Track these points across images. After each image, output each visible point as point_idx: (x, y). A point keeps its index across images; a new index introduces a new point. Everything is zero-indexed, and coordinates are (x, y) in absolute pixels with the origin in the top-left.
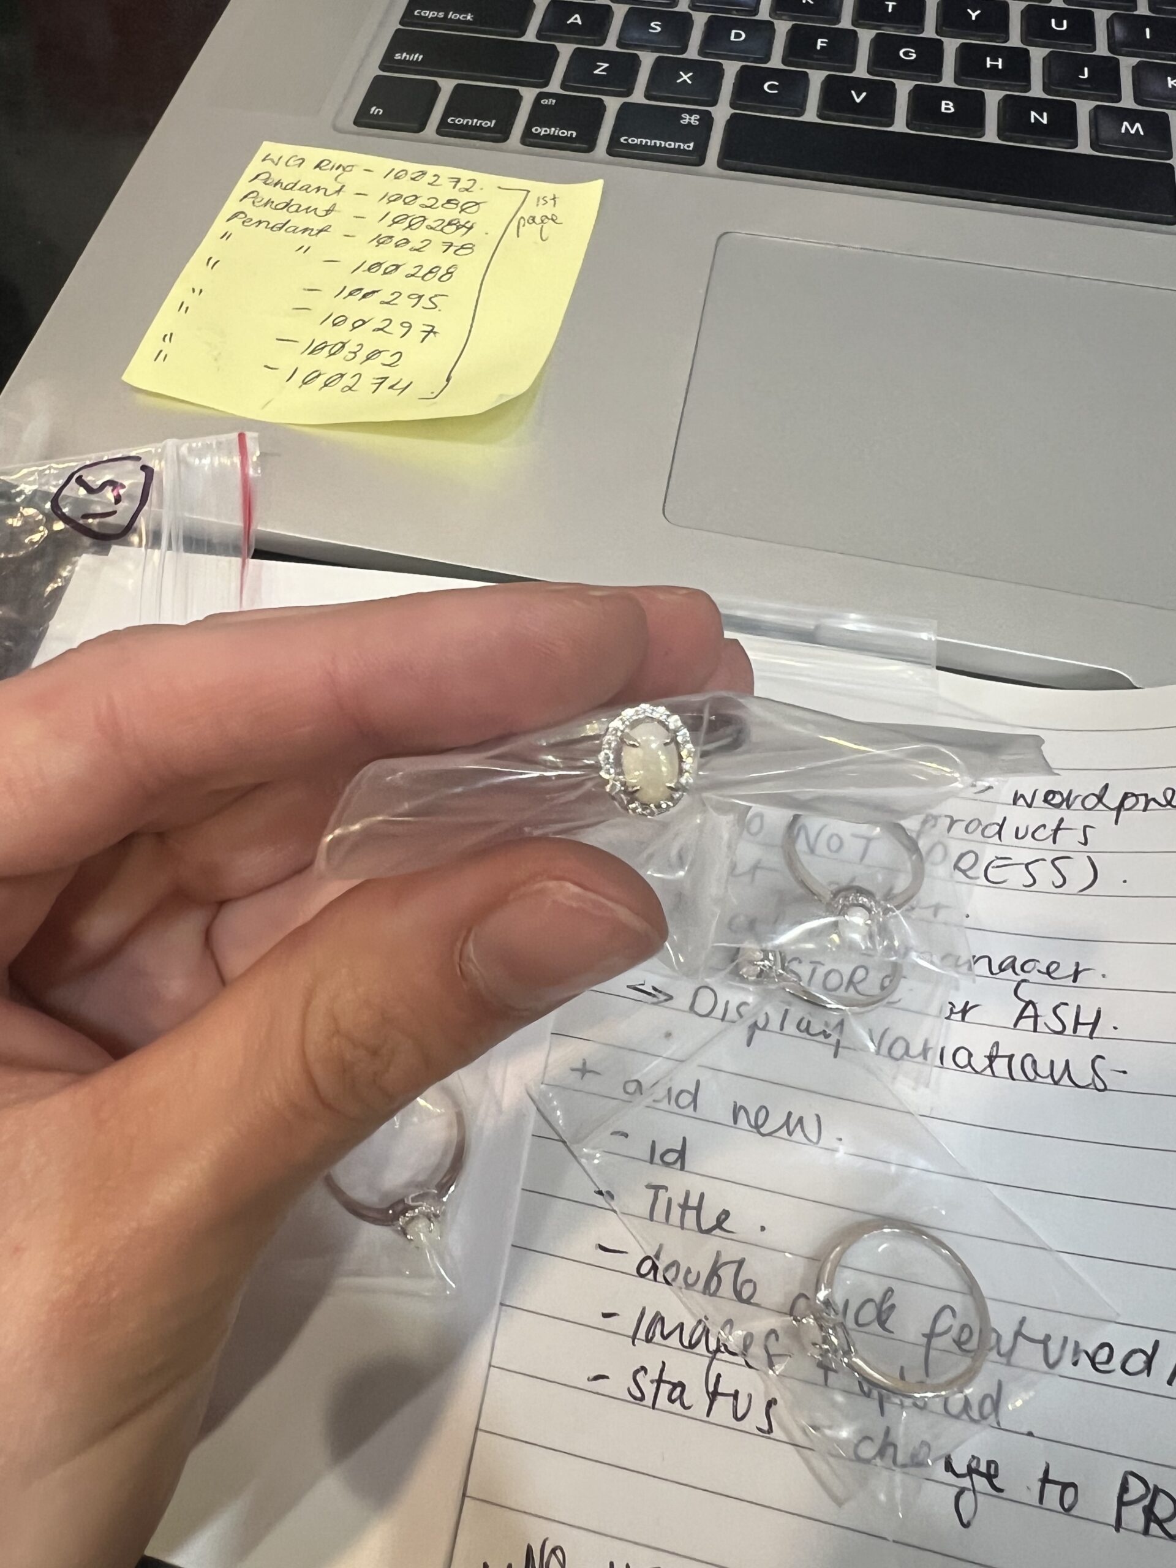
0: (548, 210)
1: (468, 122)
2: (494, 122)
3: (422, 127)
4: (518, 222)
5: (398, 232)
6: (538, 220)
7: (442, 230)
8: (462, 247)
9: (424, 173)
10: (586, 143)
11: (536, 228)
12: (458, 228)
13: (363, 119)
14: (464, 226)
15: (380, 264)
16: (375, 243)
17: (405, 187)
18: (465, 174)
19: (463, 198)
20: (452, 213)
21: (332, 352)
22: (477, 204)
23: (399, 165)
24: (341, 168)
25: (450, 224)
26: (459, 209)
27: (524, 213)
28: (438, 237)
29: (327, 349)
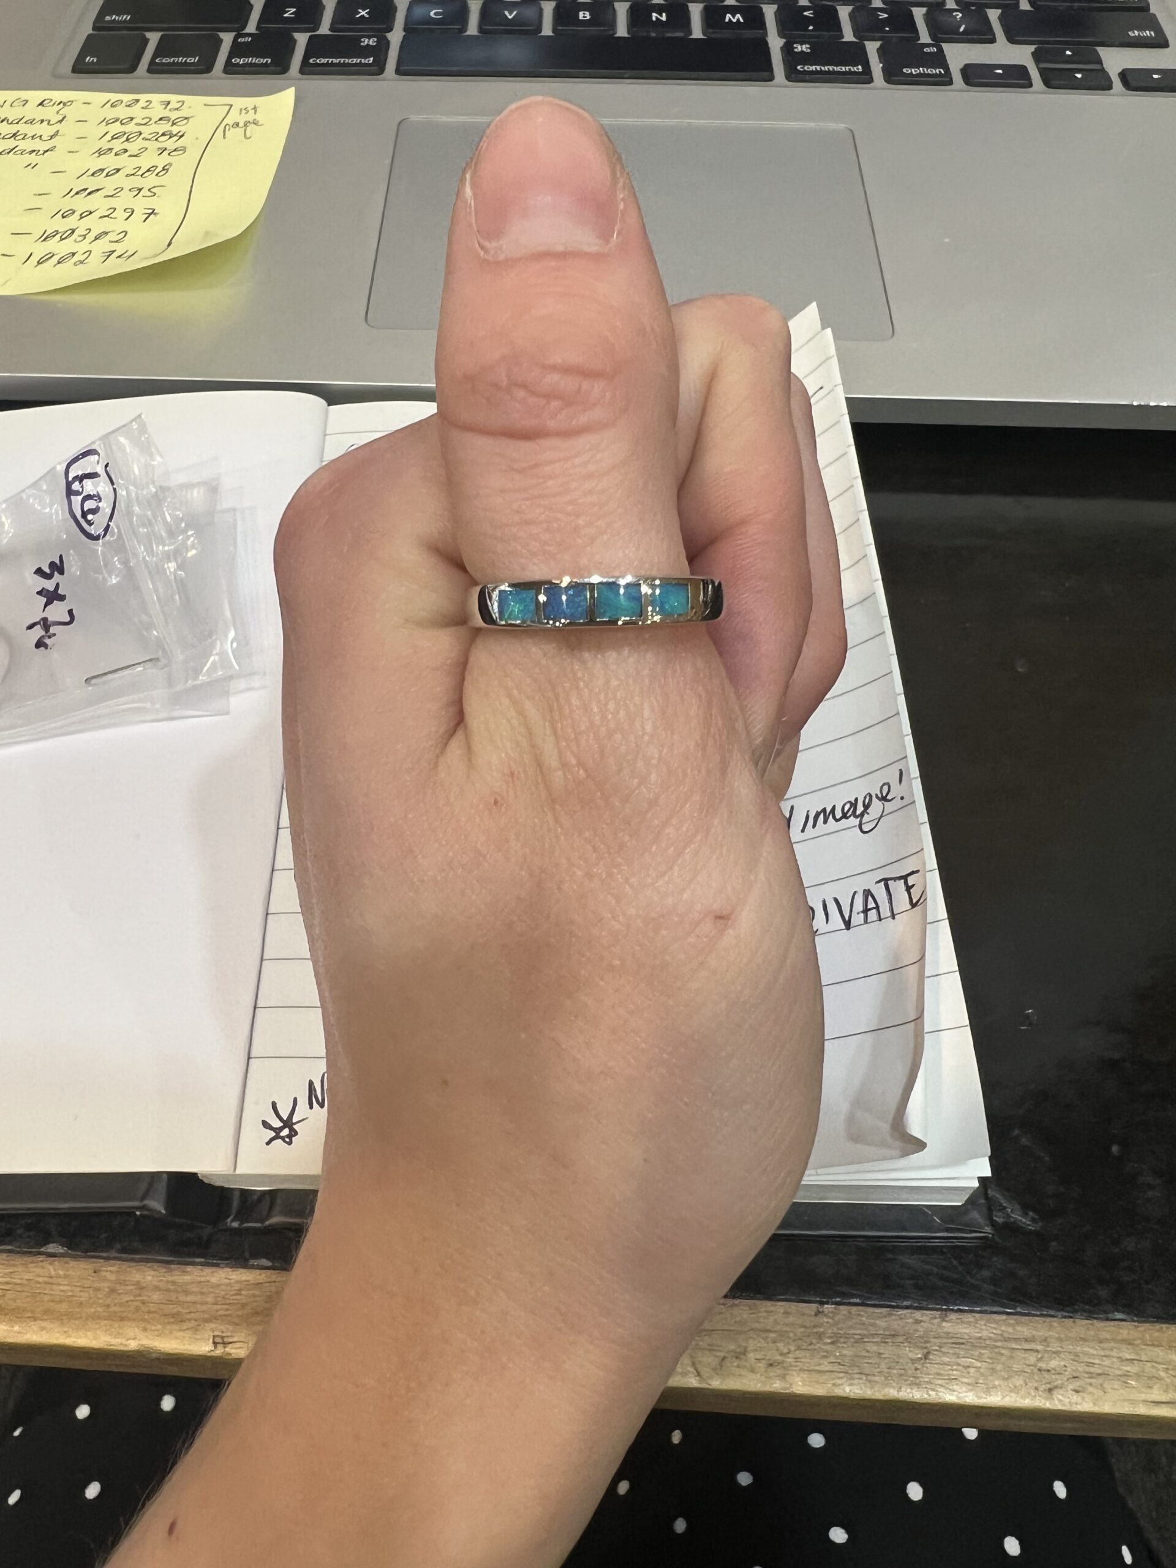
0: (250, 116)
1: (174, 61)
2: (197, 58)
3: (132, 69)
4: (223, 128)
5: (117, 145)
6: (241, 124)
7: (156, 140)
8: (175, 150)
9: (137, 101)
10: (280, 66)
11: (240, 131)
12: (170, 137)
13: (80, 68)
14: (176, 135)
15: (102, 170)
16: (97, 154)
17: (122, 112)
18: (174, 98)
19: (174, 116)
20: (165, 127)
21: (63, 237)
22: (186, 118)
23: (114, 97)
24: (62, 104)
25: (163, 134)
26: (170, 123)
27: (230, 120)
28: (153, 146)
29: (58, 237)
